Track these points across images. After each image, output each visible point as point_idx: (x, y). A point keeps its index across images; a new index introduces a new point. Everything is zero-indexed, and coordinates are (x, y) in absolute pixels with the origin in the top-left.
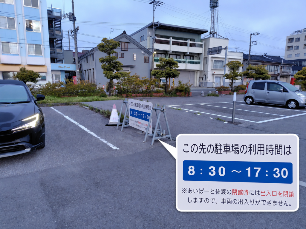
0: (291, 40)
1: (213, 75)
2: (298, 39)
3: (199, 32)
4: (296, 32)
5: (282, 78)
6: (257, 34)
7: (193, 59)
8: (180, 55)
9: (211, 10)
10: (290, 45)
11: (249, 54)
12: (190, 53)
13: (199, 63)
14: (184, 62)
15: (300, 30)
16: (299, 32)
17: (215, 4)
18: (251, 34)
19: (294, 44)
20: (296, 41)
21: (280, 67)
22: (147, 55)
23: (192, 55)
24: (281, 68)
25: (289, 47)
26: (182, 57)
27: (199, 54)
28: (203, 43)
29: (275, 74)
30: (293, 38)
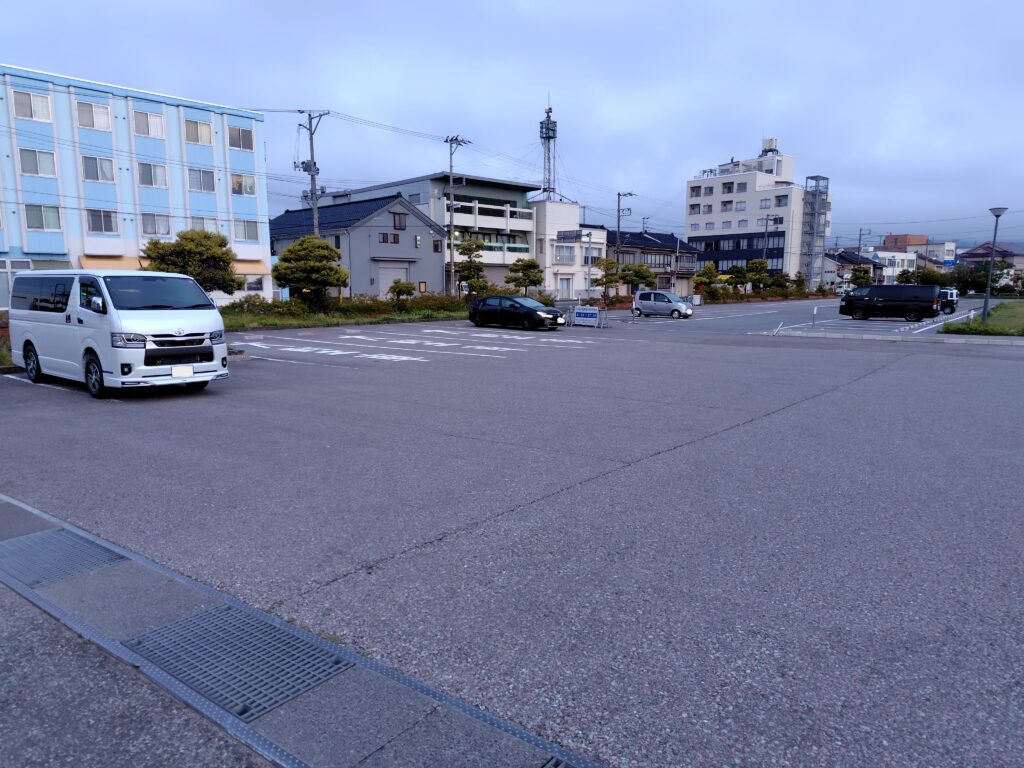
0: (695, 190)
1: (556, 274)
2: (710, 190)
3: (524, 189)
4: (704, 172)
5: (679, 281)
6: (631, 195)
7: (514, 242)
8: (489, 234)
9: (543, 144)
10: (695, 201)
11: (616, 229)
12: (511, 231)
13: (526, 250)
14: (501, 249)
15: (713, 168)
16: (711, 171)
17: (551, 133)
18: (619, 194)
19: (702, 200)
20: (706, 194)
21: (674, 257)
22: (438, 238)
23: (513, 235)
24: (677, 261)
25: (693, 207)
26: (493, 238)
27: (525, 233)
28: (534, 211)
29: (666, 273)
30: (700, 187)
